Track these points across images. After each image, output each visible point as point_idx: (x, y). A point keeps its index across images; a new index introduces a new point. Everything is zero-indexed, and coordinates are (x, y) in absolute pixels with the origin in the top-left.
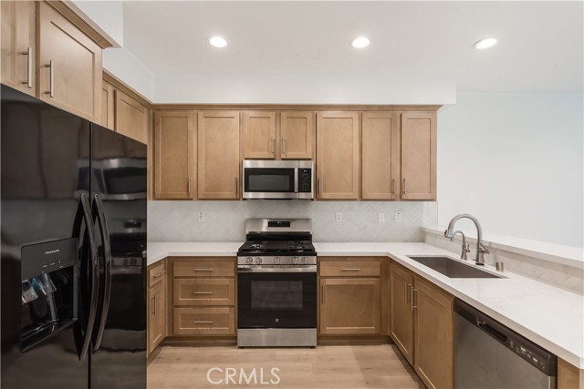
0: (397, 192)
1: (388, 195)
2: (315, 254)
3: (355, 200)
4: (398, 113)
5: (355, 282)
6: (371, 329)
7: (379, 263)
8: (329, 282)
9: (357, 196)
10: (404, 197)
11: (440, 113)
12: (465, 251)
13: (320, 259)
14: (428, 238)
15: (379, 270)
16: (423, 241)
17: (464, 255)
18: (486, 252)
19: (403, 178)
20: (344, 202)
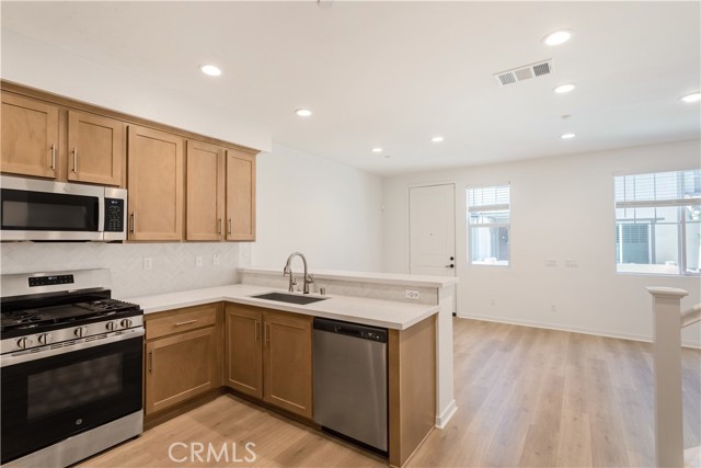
0: (223, 232)
1: (213, 236)
2: (142, 312)
3: (178, 241)
4: (224, 150)
5: (190, 336)
6: (207, 385)
7: (214, 310)
8: (158, 344)
9: (180, 237)
10: (229, 237)
11: (258, 156)
12: (292, 284)
13: (148, 318)
14: (245, 279)
15: (214, 317)
16: (239, 282)
17: (291, 288)
18: (312, 282)
19: (228, 218)
20: (155, 244)
